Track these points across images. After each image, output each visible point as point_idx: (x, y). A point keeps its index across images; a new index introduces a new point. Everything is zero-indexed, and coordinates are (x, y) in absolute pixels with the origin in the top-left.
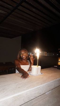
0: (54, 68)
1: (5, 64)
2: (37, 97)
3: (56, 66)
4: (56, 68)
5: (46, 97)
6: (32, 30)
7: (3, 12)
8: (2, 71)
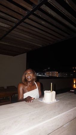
0: (70, 92)
1: (6, 88)
2: (54, 131)
3: (73, 91)
4: (72, 92)
5: (65, 131)
6: (41, 46)
7: (6, 26)
8: (2, 98)
